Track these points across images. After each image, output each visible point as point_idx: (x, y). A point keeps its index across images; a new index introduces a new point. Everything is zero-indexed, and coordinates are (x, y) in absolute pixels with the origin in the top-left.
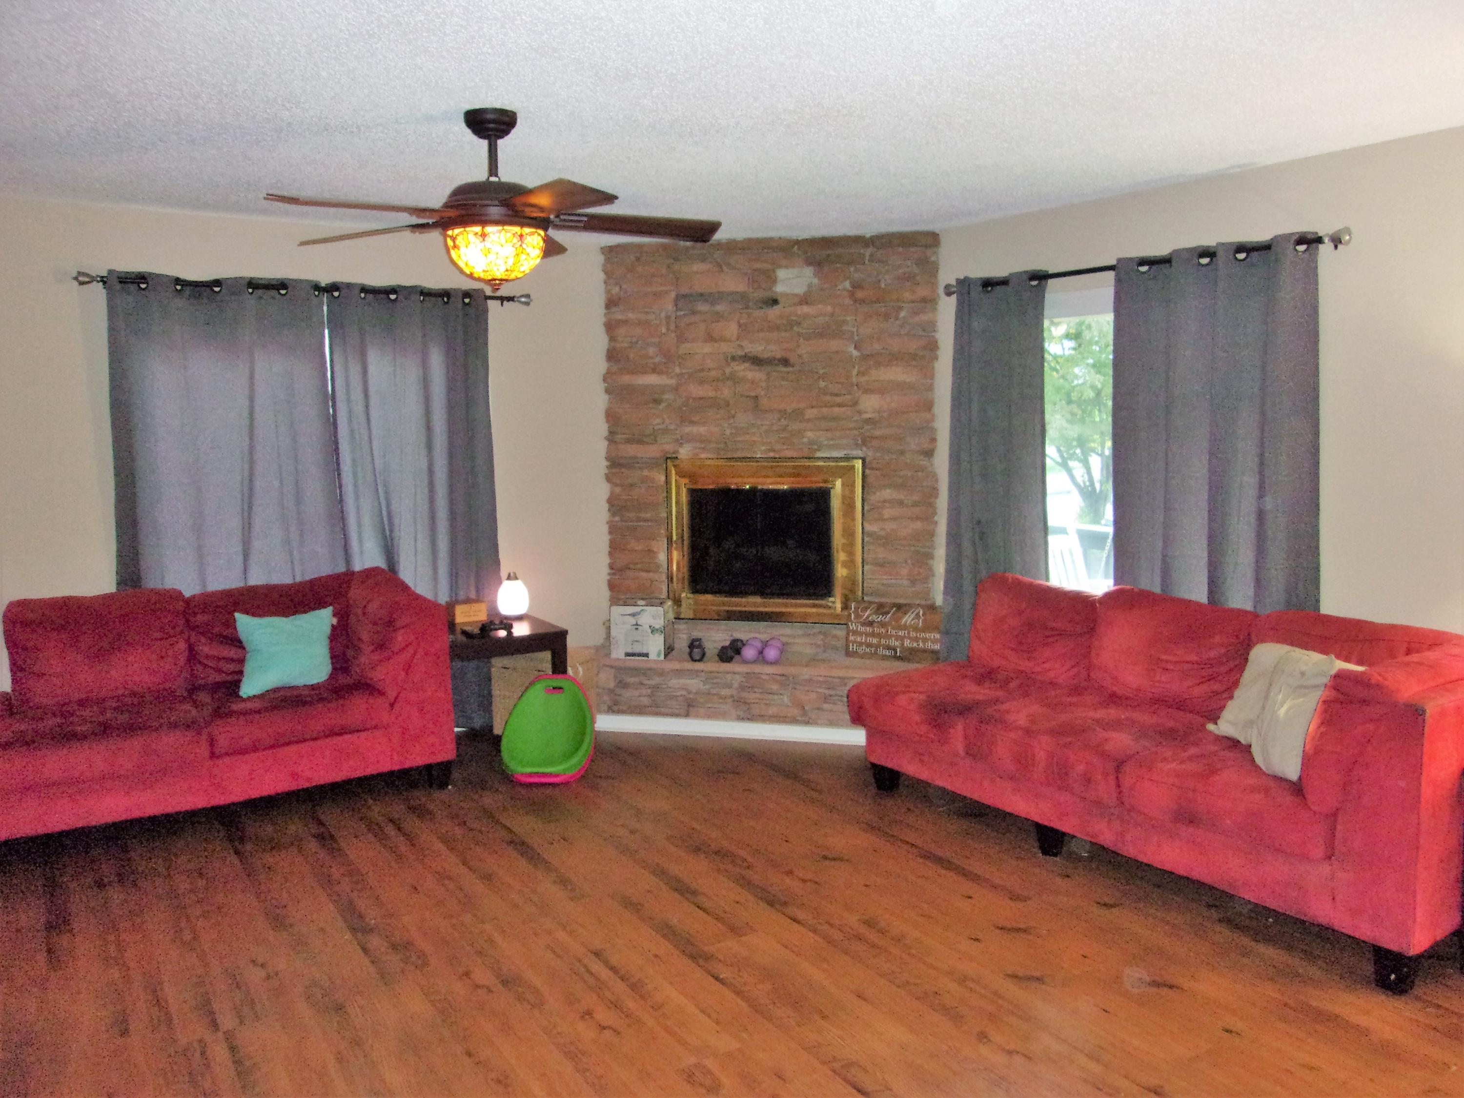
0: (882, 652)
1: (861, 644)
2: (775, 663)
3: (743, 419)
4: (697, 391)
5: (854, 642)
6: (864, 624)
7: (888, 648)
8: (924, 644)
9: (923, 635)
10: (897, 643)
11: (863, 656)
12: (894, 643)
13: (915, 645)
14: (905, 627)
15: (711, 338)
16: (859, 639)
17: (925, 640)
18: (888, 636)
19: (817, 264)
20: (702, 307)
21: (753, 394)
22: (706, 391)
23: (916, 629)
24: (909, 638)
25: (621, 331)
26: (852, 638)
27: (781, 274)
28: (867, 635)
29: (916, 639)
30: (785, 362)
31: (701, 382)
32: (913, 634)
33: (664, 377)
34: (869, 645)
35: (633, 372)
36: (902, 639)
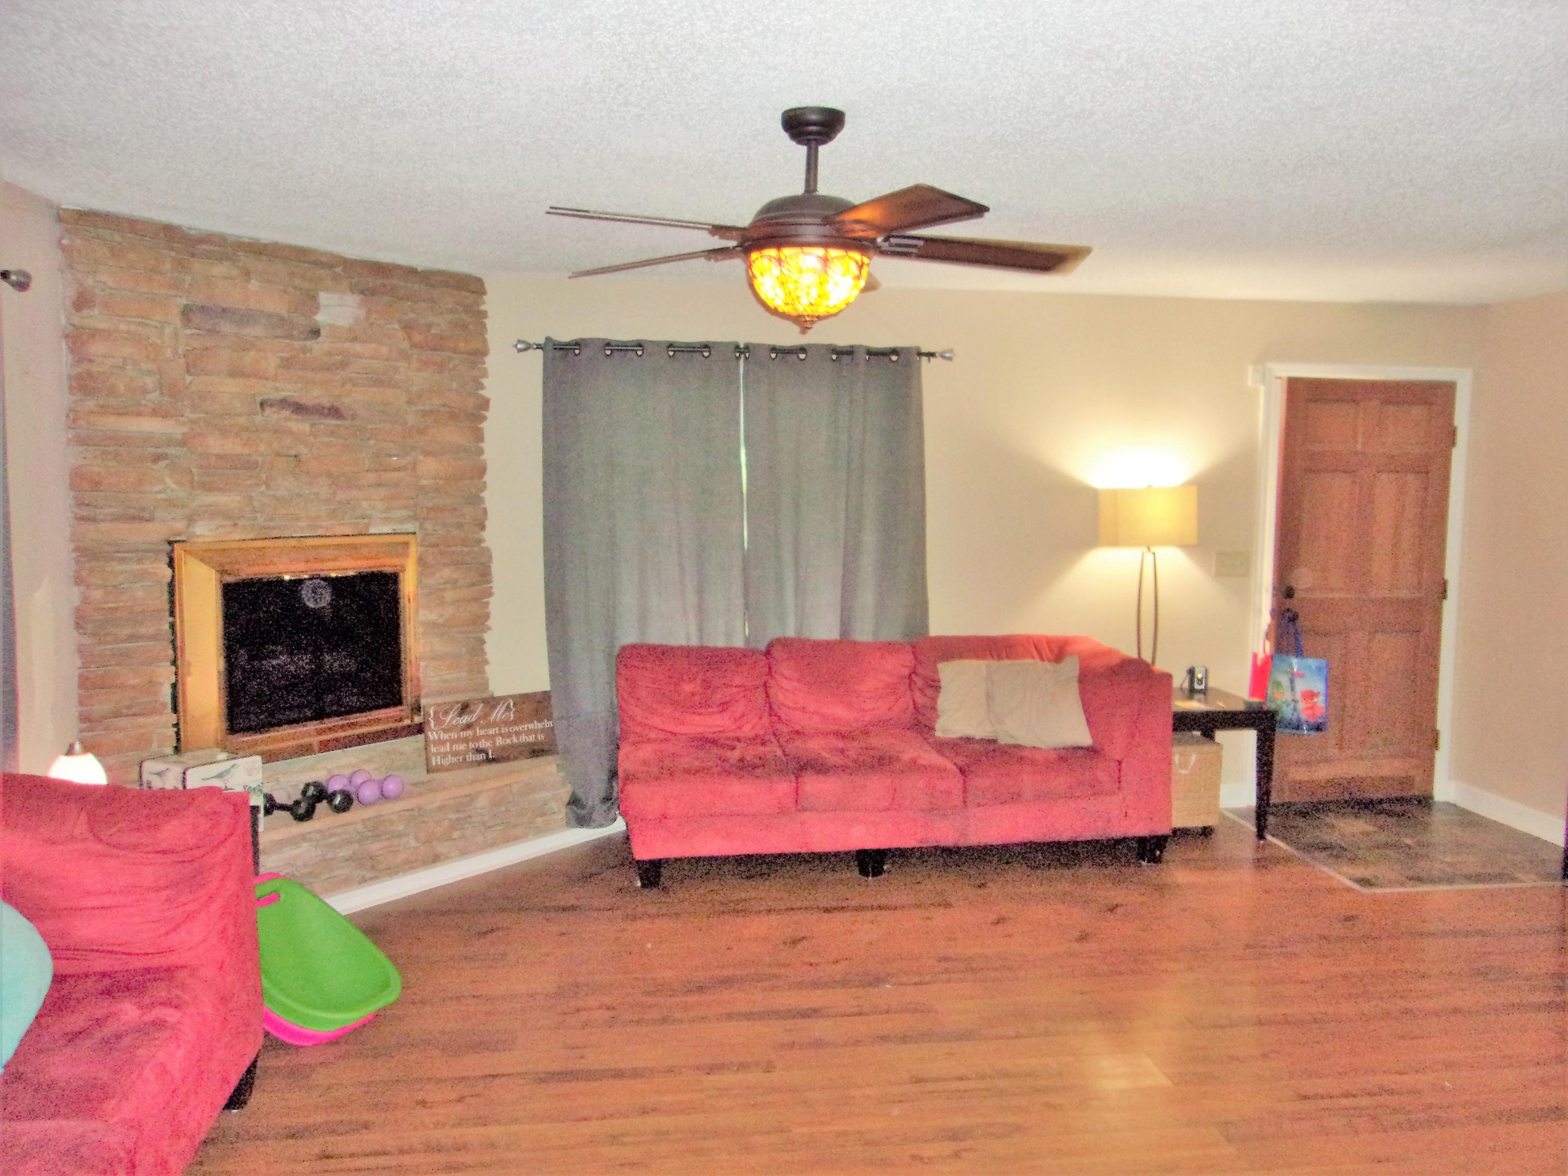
0: (471, 757)
1: (444, 755)
2: (397, 798)
3: (285, 486)
4: (216, 444)
5: (436, 754)
6: (446, 731)
7: (479, 751)
8: (518, 739)
9: (516, 728)
10: (488, 744)
11: (450, 768)
12: (483, 744)
13: (508, 741)
14: (494, 724)
15: (235, 373)
16: (442, 750)
17: (518, 734)
18: (476, 739)
19: (367, 293)
20: (226, 328)
21: (293, 452)
22: (232, 446)
23: (507, 723)
24: (501, 735)
25: (96, 348)
26: (433, 749)
27: (324, 297)
28: (453, 742)
29: (509, 735)
30: (334, 412)
31: (224, 432)
32: (505, 730)
33: (172, 422)
34: (456, 754)
35: (122, 413)
36: (492, 737)
